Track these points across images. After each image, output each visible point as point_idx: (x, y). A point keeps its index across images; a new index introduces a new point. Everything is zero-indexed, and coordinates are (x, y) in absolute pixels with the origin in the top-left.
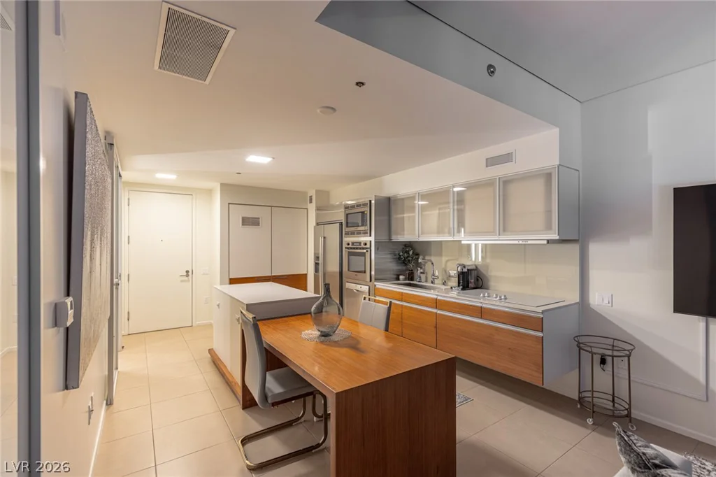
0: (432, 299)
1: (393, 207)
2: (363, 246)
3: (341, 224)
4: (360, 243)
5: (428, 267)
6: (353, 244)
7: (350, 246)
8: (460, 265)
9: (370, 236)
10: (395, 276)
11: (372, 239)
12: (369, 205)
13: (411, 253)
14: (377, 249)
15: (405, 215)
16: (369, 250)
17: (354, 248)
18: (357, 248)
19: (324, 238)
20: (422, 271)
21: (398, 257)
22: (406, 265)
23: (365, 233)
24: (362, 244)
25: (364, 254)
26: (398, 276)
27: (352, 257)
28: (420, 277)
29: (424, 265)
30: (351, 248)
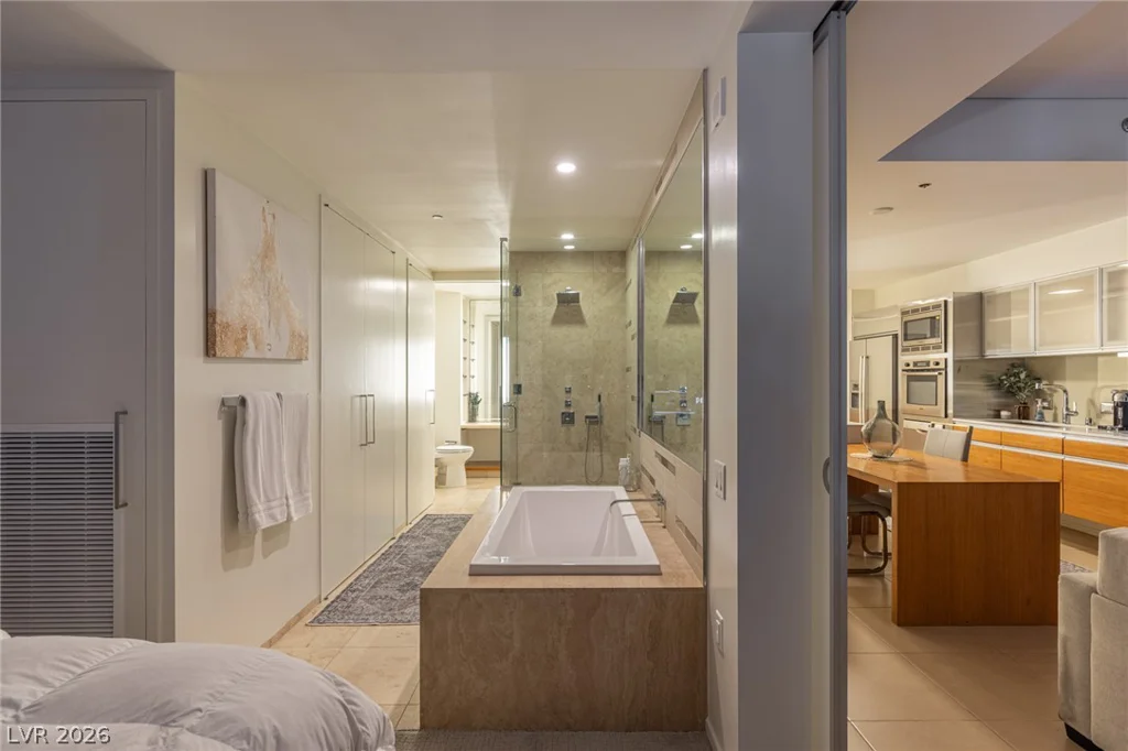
0: (1056, 440)
1: (988, 309)
2: (932, 366)
3: (895, 336)
4: (928, 363)
5: (1059, 399)
6: (915, 364)
7: (911, 367)
8: (1117, 392)
9: (946, 351)
10: (992, 413)
11: (949, 355)
12: (943, 308)
13: (1023, 376)
14: (957, 370)
15: (1012, 318)
16: (944, 372)
17: (918, 371)
18: (922, 370)
19: (867, 357)
20: (1046, 404)
21: (998, 382)
22: (1014, 394)
23: (936, 347)
24: (931, 364)
25: (934, 379)
26: (999, 411)
27: (913, 384)
28: (1041, 414)
29: (1051, 396)
30: (913, 371)
